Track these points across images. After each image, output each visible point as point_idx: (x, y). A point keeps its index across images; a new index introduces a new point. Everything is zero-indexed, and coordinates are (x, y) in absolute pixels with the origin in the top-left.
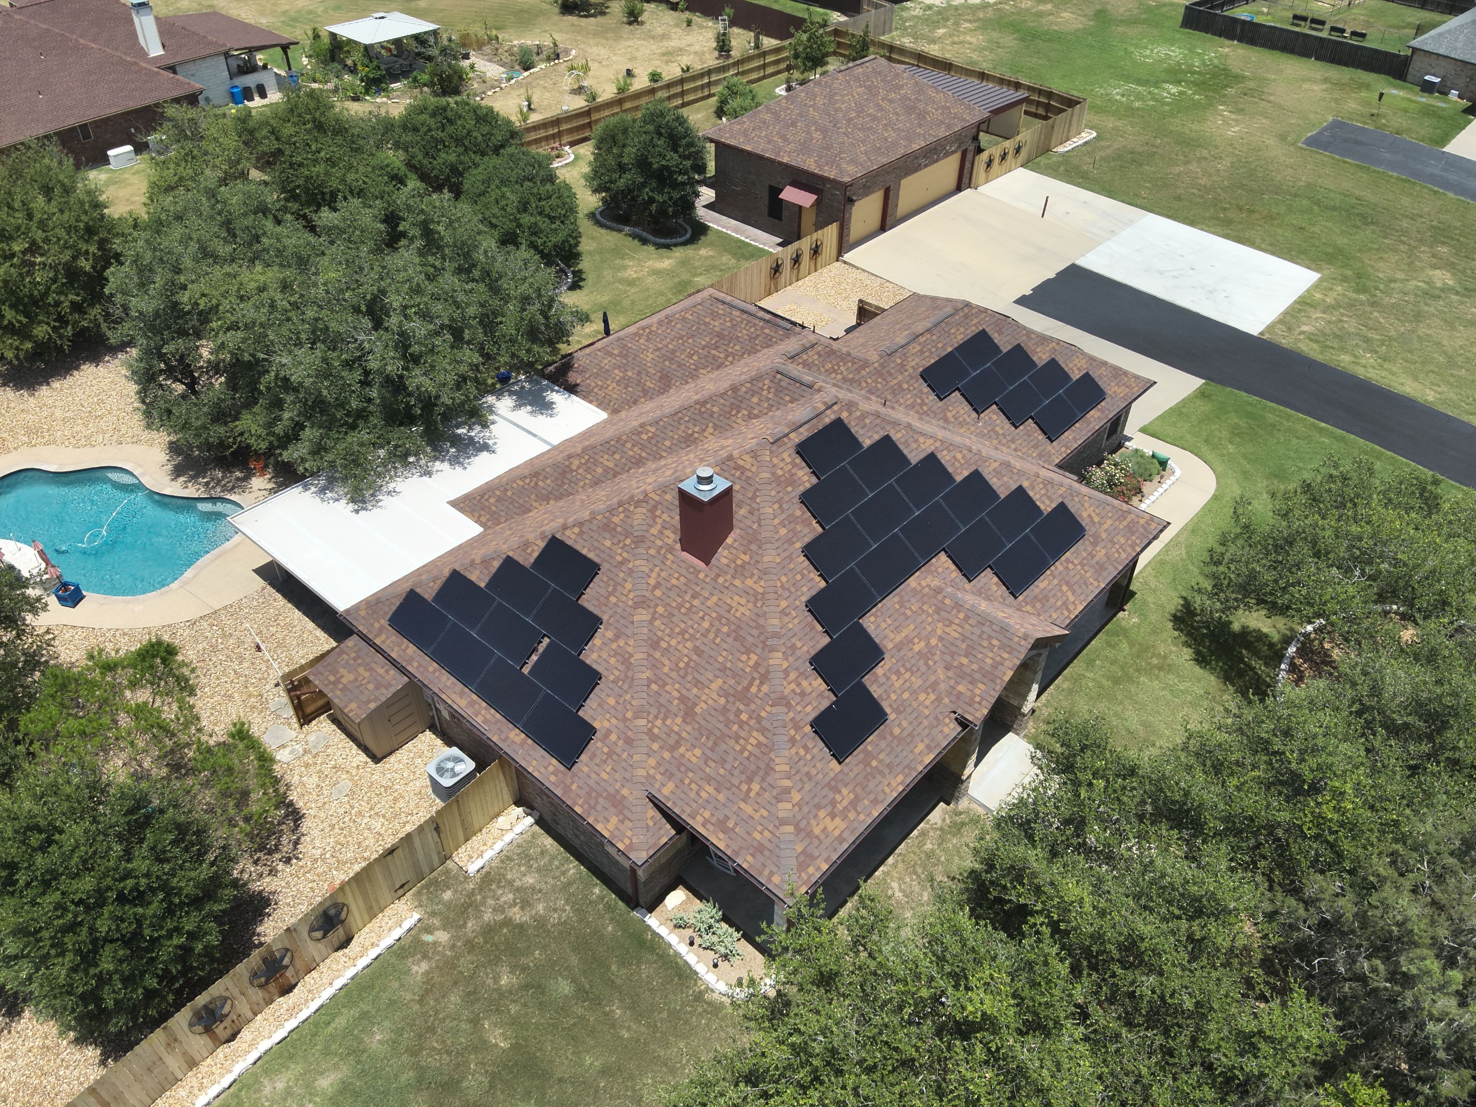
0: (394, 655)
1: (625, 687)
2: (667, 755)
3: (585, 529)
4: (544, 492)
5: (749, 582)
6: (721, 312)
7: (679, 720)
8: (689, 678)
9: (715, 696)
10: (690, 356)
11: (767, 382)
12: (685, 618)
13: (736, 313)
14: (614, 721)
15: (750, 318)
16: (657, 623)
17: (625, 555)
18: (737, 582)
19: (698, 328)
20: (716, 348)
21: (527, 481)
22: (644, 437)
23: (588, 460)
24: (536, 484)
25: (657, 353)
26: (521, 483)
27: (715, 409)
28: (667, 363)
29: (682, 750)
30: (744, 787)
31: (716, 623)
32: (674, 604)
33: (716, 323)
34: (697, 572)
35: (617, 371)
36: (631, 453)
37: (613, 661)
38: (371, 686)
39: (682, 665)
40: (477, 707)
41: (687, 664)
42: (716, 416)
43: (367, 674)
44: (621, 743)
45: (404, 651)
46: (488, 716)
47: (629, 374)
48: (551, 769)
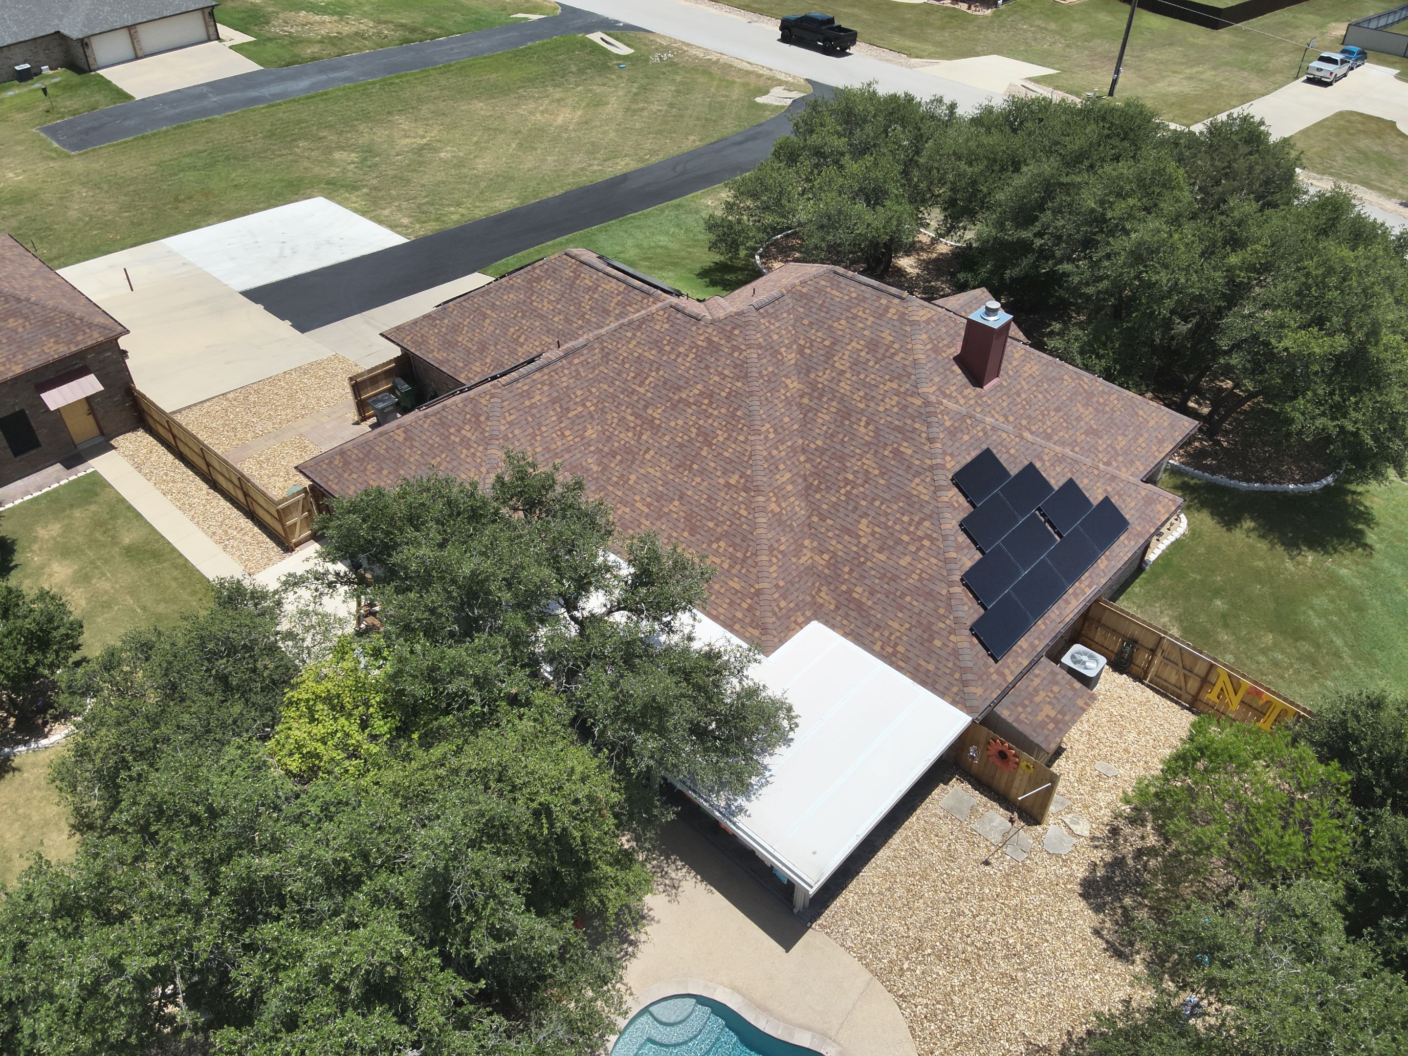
0: (1026, 663)
1: (1077, 467)
2: (1120, 459)
3: (949, 451)
4: (793, 547)
5: (1017, 356)
6: (526, 388)
7: (1100, 442)
8: (1074, 423)
9: (1087, 412)
11: (762, 321)
12: (1033, 408)
13: (537, 375)
14: (1099, 484)
15: (552, 367)
16: (1033, 429)
17: (979, 428)
18: (1015, 363)
19: (533, 416)
21: (774, 560)
22: (772, 436)
23: (775, 494)
24: (781, 552)
26: (775, 568)
27: (770, 369)
29: (1118, 448)
30: (1141, 419)
31: (1041, 389)
32: (1022, 411)
33: (538, 397)
34: (1001, 385)
36: (783, 454)
37: (1058, 469)
38: (1056, 689)
39: (1065, 424)
40: (1078, 591)
41: (1065, 421)
42: (776, 371)
43: (1042, 694)
44: (1113, 485)
45: (1024, 651)
46: (1086, 583)
48: (1126, 542)
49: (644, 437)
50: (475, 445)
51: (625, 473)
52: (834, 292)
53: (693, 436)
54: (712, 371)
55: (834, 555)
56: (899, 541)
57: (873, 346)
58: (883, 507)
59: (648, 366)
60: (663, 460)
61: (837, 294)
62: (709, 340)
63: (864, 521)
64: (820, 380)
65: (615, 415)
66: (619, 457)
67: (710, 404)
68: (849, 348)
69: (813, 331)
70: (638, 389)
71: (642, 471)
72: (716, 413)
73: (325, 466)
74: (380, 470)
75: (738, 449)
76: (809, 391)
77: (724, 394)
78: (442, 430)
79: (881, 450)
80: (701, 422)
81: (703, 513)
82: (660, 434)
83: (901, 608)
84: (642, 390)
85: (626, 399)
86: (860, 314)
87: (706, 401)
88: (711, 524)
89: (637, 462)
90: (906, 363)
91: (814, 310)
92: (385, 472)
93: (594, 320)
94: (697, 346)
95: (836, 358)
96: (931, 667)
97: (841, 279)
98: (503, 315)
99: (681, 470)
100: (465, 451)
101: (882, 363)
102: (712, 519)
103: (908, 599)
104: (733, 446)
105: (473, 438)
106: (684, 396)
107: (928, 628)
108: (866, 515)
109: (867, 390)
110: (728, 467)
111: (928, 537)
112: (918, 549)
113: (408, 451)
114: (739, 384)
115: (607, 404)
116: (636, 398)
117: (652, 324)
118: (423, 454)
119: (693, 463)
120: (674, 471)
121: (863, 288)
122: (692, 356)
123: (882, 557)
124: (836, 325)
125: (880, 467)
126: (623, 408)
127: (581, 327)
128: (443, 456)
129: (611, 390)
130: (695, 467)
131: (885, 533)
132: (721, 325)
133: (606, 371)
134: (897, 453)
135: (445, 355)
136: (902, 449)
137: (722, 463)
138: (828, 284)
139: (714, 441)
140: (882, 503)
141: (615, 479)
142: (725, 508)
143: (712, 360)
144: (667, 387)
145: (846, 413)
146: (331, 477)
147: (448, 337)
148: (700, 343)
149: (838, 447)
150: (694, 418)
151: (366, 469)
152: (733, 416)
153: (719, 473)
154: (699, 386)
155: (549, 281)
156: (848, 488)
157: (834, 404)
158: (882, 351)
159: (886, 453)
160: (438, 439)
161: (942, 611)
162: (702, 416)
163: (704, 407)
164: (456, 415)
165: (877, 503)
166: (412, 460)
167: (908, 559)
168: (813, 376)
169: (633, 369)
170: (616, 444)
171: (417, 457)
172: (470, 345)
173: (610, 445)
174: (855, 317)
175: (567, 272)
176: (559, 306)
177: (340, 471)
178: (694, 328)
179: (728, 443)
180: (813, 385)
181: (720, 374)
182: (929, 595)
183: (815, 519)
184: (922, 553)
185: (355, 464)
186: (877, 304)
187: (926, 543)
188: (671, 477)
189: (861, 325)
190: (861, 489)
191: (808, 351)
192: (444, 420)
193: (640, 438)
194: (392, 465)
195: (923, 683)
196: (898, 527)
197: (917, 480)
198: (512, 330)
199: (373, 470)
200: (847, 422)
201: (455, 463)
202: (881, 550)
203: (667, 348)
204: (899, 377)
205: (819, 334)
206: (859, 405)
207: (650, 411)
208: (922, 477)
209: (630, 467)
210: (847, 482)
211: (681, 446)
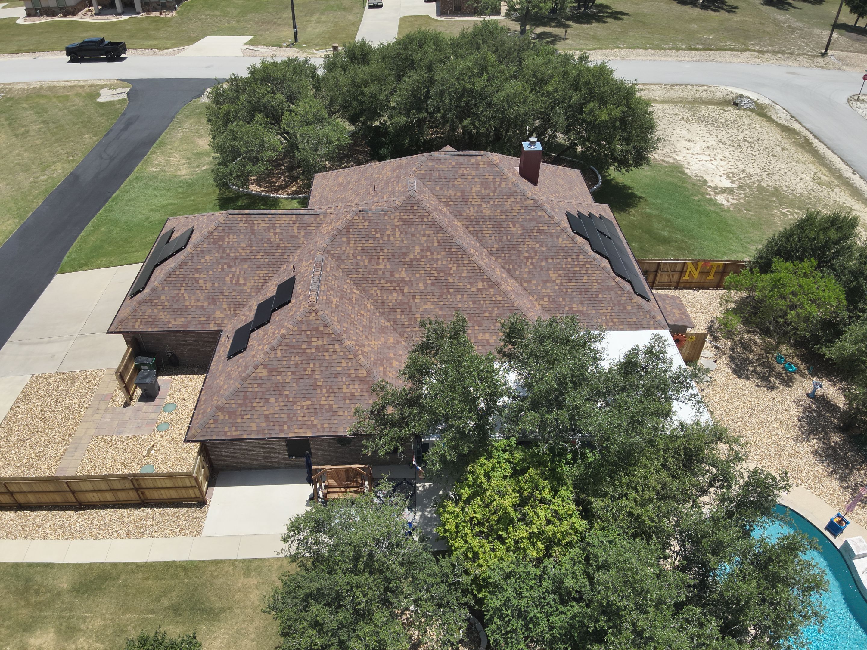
0: (652, 296)
2: (584, 196)
3: (560, 219)
4: (530, 303)
7: (575, 192)
9: (561, 181)
10: (362, 315)
11: (422, 196)
12: (552, 187)
13: (322, 288)
14: (593, 210)
15: (323, 279)
16: (561, 196)
17: (555, 204)
19: (342, 311)
20: (350, 299)
21: (533, 313)
23: (504, 282)
25: (370, 337)
27: (446, 220)
28: (373, 330)
29: (579, 192)
30: (571, 177)
31: (546, 177)
32: (552, 190)
33: (334, 300)
35: (394, 365)
36: (487, 260)
37: (581, 208)
38: (667, 302)
39: (563, 190)
41: (562, 188)
42: (449, 220)
43: (667, 306)
45: (647, 292)
47: (391, 355)
49: (405, 291)
50: (331, 346)
51: (410, 316)
52: (441, 166)
53: (436, 275)
54: (418, 235)
55: (549, 296)
56: (575, 272)
57: (485, 185)
58: (555, 260)
59: (373, 251)
60: (428, 297)
61: (444, 166)
62: (401, 219)
63: (551, 272)
64: (470, 215)
65: (376, 289)
66: (398, 310)
67: (432, 253)
68: (473, 191)
69: (446, 191)
70: (378, 267)
71: (421, 310)
72: (439, 256)
73: (213, 426)
74: (267, 401)
75: (469, 268)
76: (469, 223)
77: (436, 244)
78: (295, 351)
79: (531, 234)
80: (435, 266)
81: (477, 312)
82: (415, 285)
83: (601, 302)
84: (381, 266)
85: (374, 276)
86: (465, 172)
87: (428, 253)
88: (487, 315)
89: (413, 307)
90: (509, 186)
91: (437, 180)
92: (272, 400)
93: (290, 245)
94: (397, 226)
95: (470, 200)
96: (635, 320)
97: (439, 158)
98: (211, 273)
99: (444, 296)
100: (325, 354)
101: (497, 191)
102: (485, 312)
103: (600, 296)
104: (465, 268)
105: (325, 343)
106: (412, 257)
107: (619, 303)
108: (549, 269)
109: (500, 208)
110: (471, 280)
111: (586, 262)
112: (587, 271)
113: (279, 377)
114: (441, 235)
115: (365, 285)
116: (381, 273)
117: (356, 227)
118: (293, 373)
119: (448, 289)
120: (440, 300)
121: (456, 158)
122: (398, 233)
123: (573, 284)
124: (456, 183)
125: (537, 242)
126: (377, 282)
127: (283, 254)
128: (312, 365)
129: (360, 276)
130: (451, 290)
131: (565, 272)
132: (402, 208)
133: (347, 267)
134: (540, 231)
135: (183, 319)
136: (541, 228)
137: (466, 280)
138: (434, 163)
139: (452, 271)
140: (552, 259)
141: (407, 323)
142: (487, 302)
143: (413, 229)
144: (397, 257)
145: (498, 225)
146: (227, 429)
147: (175, 307)
148: (398, 224)
149: (508, 243)
150: (428, 266)
151: (253, 408)
152: (452, 253)
153: (469, 287)
154: (417, 247)
155: (231, 236)
156: (530, 260)
157: (488, 223)
158: (492, 186)
159: (535, 234)
160: (297, 358)
161: (619, 292)
162: (433, 262)
163: (429, 257)
164: (298, 336)
165: (550, 260)
166: (287, 381)
167: (586, 278)
168: (465, 214)
169: (364, 257)
170: (390, 304)
171: (290, 377)
172: (199, 303)
173: (386, 307)
174: (463, 175)
175: (241, 225)
176: (254, 248)
177: (231, 421)
178: (386, 217)
179: (460, 268)
180: (469, 219)
181: (424, 235)
182: (609, 288)
183: (525, 284)
184: (590, 272)
185: (240, 409)
186: (470, 163)
187: (588, 266)
188: (442, 303)
189: (470, 177)
190: (537, 258)
191: (451, 203)
192: (291, 344)
193: (403, 293)
194: (274, 393)
195: (637, 329)
196: (569, 266)
197: (560, 239)
198: (228, 279)
199: (261, 404)
200: (503, 229)
201: (325, 365)
202: (570, 281)
203: (378, 236)
204: (512, 194)
205: (451, 191)
206: (501, 217)
207: (397, 275)
208: (561, 236)
209: (410, 312)
210: (527, 258)
211: (433, 284)
